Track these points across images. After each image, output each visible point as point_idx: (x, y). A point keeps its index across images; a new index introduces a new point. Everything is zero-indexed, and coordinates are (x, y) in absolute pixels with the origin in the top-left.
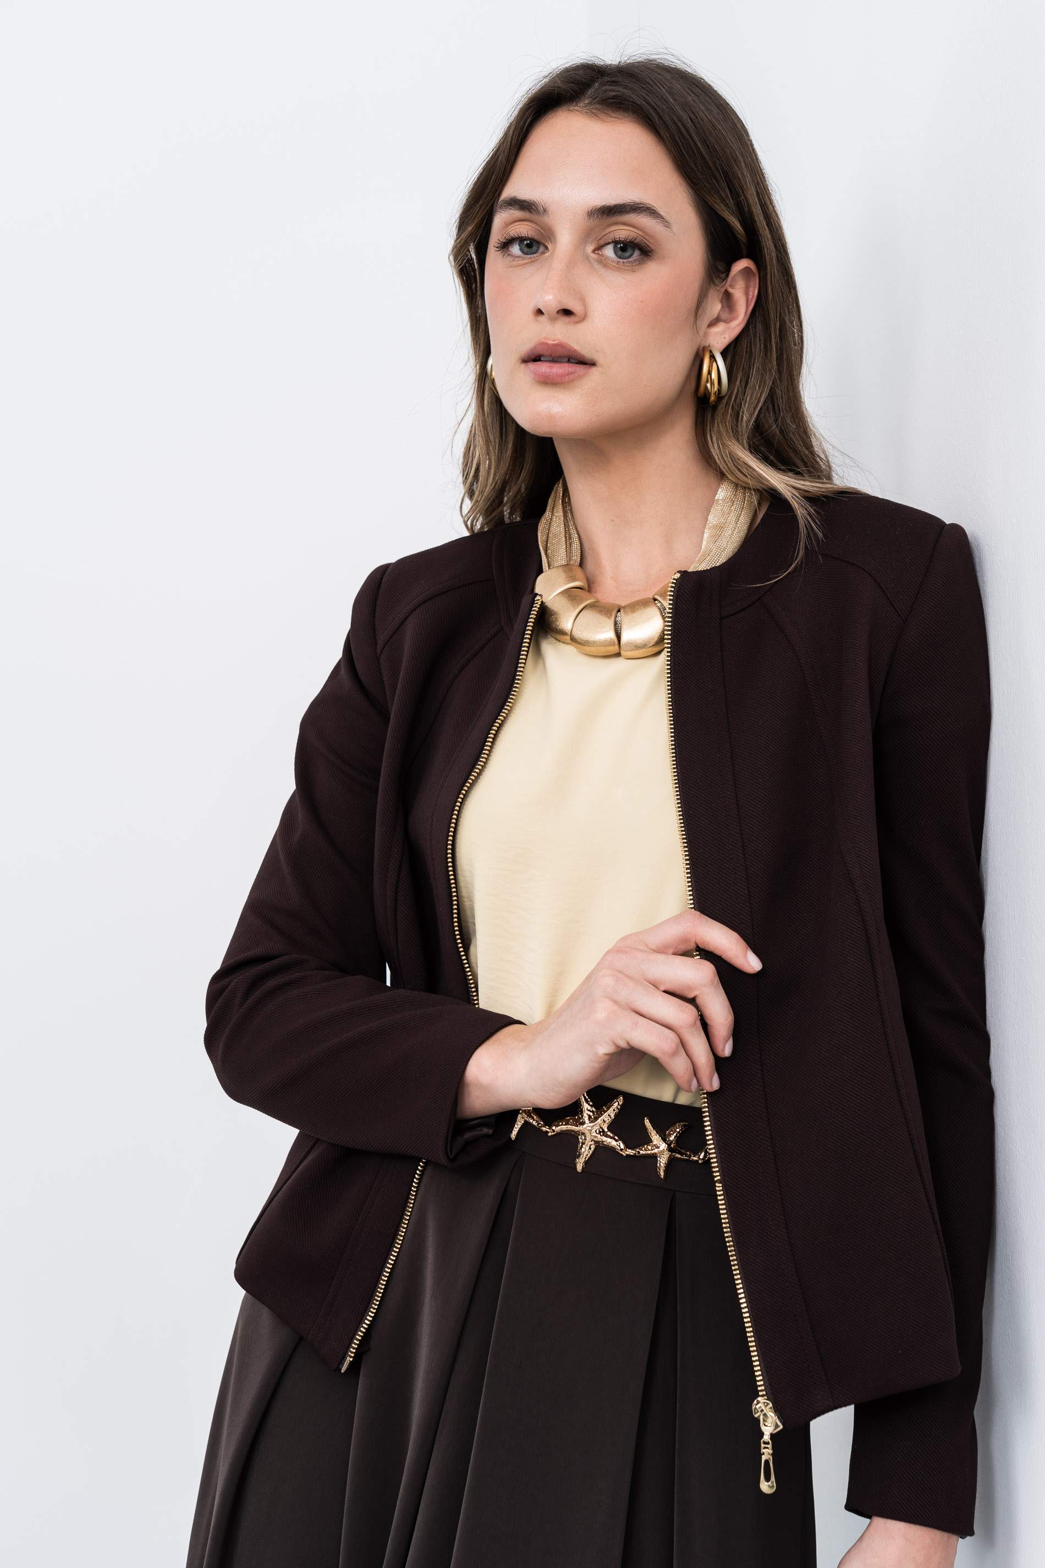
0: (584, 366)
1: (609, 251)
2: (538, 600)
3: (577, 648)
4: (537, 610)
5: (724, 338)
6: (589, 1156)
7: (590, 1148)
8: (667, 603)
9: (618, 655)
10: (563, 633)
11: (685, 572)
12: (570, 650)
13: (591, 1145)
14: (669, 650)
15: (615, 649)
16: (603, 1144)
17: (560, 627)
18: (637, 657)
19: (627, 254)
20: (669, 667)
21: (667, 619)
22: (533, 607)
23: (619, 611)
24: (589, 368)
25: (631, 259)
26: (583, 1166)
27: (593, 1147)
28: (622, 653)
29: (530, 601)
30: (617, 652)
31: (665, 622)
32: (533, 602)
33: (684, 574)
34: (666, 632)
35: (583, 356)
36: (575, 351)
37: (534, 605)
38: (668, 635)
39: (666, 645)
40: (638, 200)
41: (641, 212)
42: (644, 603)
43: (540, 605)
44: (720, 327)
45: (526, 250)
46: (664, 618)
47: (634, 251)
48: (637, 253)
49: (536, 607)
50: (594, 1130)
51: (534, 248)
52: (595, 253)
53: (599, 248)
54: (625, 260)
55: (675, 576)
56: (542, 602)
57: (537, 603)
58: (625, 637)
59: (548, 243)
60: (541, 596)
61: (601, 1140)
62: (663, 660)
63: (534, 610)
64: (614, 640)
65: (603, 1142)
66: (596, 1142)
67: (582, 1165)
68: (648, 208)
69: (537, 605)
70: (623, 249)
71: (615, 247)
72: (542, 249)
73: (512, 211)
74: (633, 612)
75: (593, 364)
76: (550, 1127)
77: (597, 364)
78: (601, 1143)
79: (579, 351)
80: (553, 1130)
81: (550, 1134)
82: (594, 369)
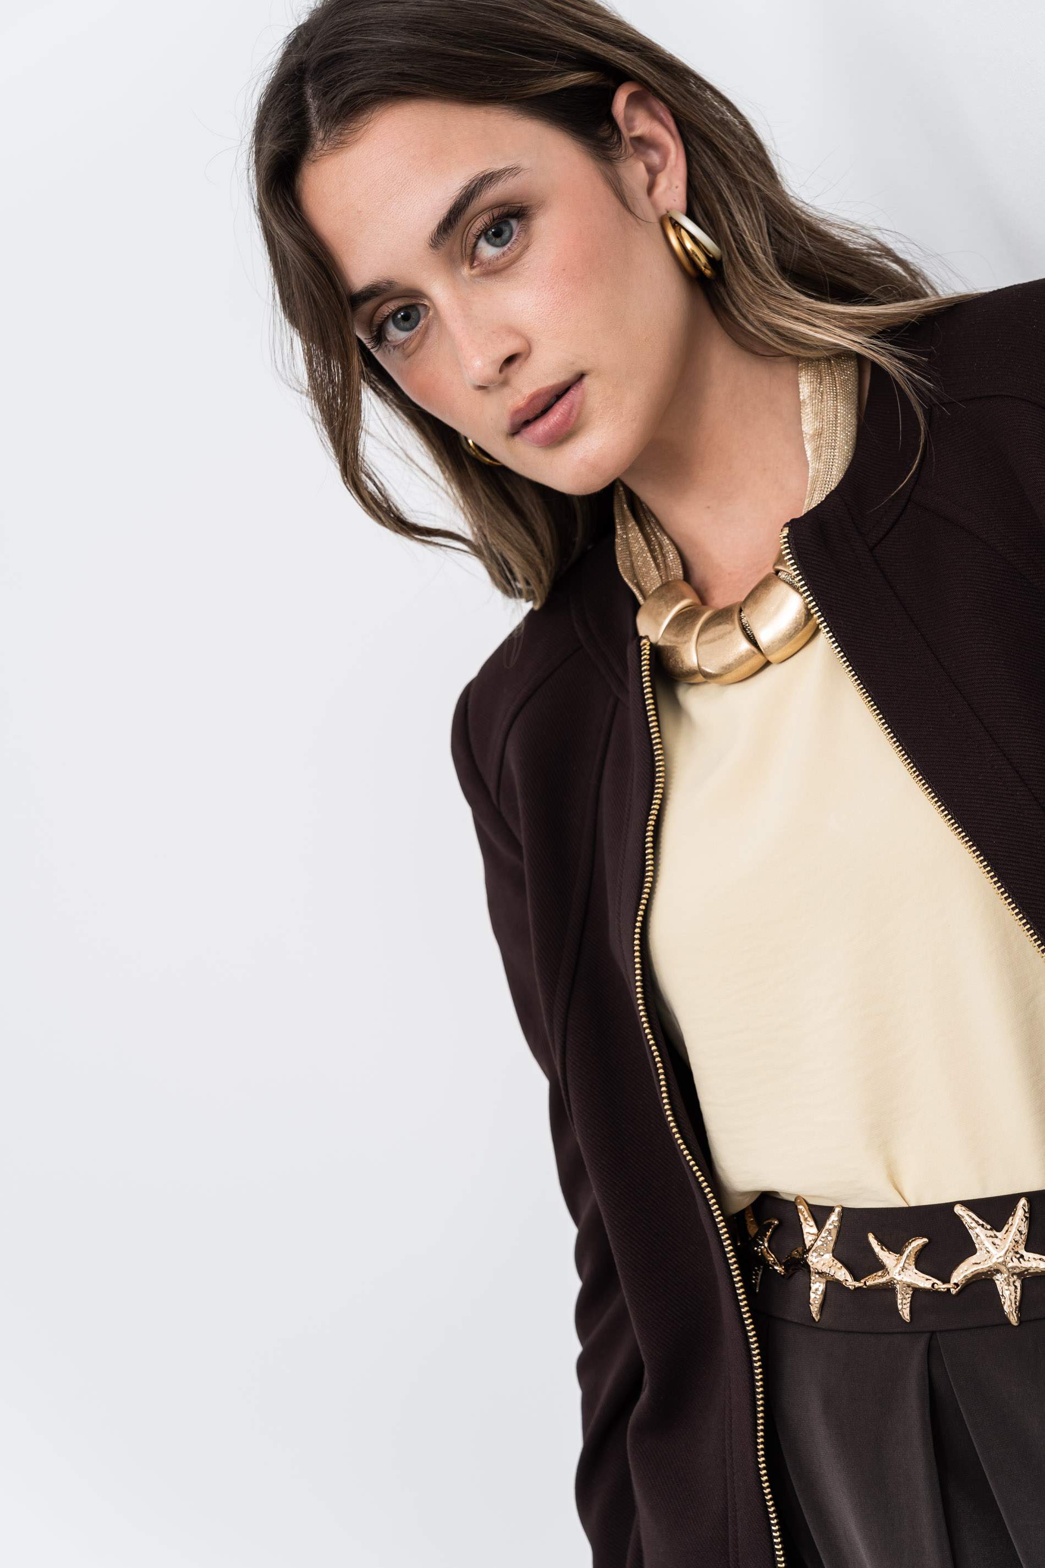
0: (575, 386)
1: (487, 251)
2: (645, 644)
3: (716, 683)
4: (648, 657)
5: (677, 187)
6: (1018, 1298)
7: (1016, 1287)
8: (790, 570)
9: (768, 663)
10: (692, 673)
11: (793, 521)
12: (710, 689)
13: (1014, 1282)
14: (825, 624)
15: (758, 660)
16: (1029, 1274)
17: (685, 669)
18: (790, 655)
19: (507, 234)
20: (836, 644)
21: (802, 590)
22: (641, 656)
23: (741, 611)
24: (582, 382)
25: (514, 238)
26: (1017, 1316)
27: (1018, 1284)
28: (770, 658)
29: (635, 651)
30: (764, 663)
31: (801, 594)
32: (639, 650)
33: (793, 525)
34: (810, 606)
35: (563, 382)
36: (550, 388)
37: (642, 653)
38: (814, 607)
39: (819, 621)
40: (466, 183)
41: (481, 189)
42: (764, 585)
43: (650, 650)
44: (663, 181)
45: (407, 325)
46: (797, 589)
47: (509, 224)
48: (514, 223)
49: (645, 654)
50: (1009, 1259)
51: (414, 314)
52: (475, 267)
53: (473, 257)
54: (509, 245)
55: (784, 532)
56: (651, 645)
57: (645, 649)
58: (764, 637)
59: (423, 301)
60: (646, 637)
61: (1023, 1269)
62: (824, 643)
63: (645, 659)
64: (751, 649)
65: (1027, 1270)
66: (1020, 1275)
67: (1015, 1315)
68: (483, 177)
69: (645, 651)
70: (498, 234)
71: (488, 241)
72: (421, 309)
74: (756, 602)
75: (581, 377)
76: (949, 1282)
77: (585, 373)
78: (1026, 1273)
79: (557, 382)
80: (955, 1284)
81: (954, 1291)
82: (587, 381)
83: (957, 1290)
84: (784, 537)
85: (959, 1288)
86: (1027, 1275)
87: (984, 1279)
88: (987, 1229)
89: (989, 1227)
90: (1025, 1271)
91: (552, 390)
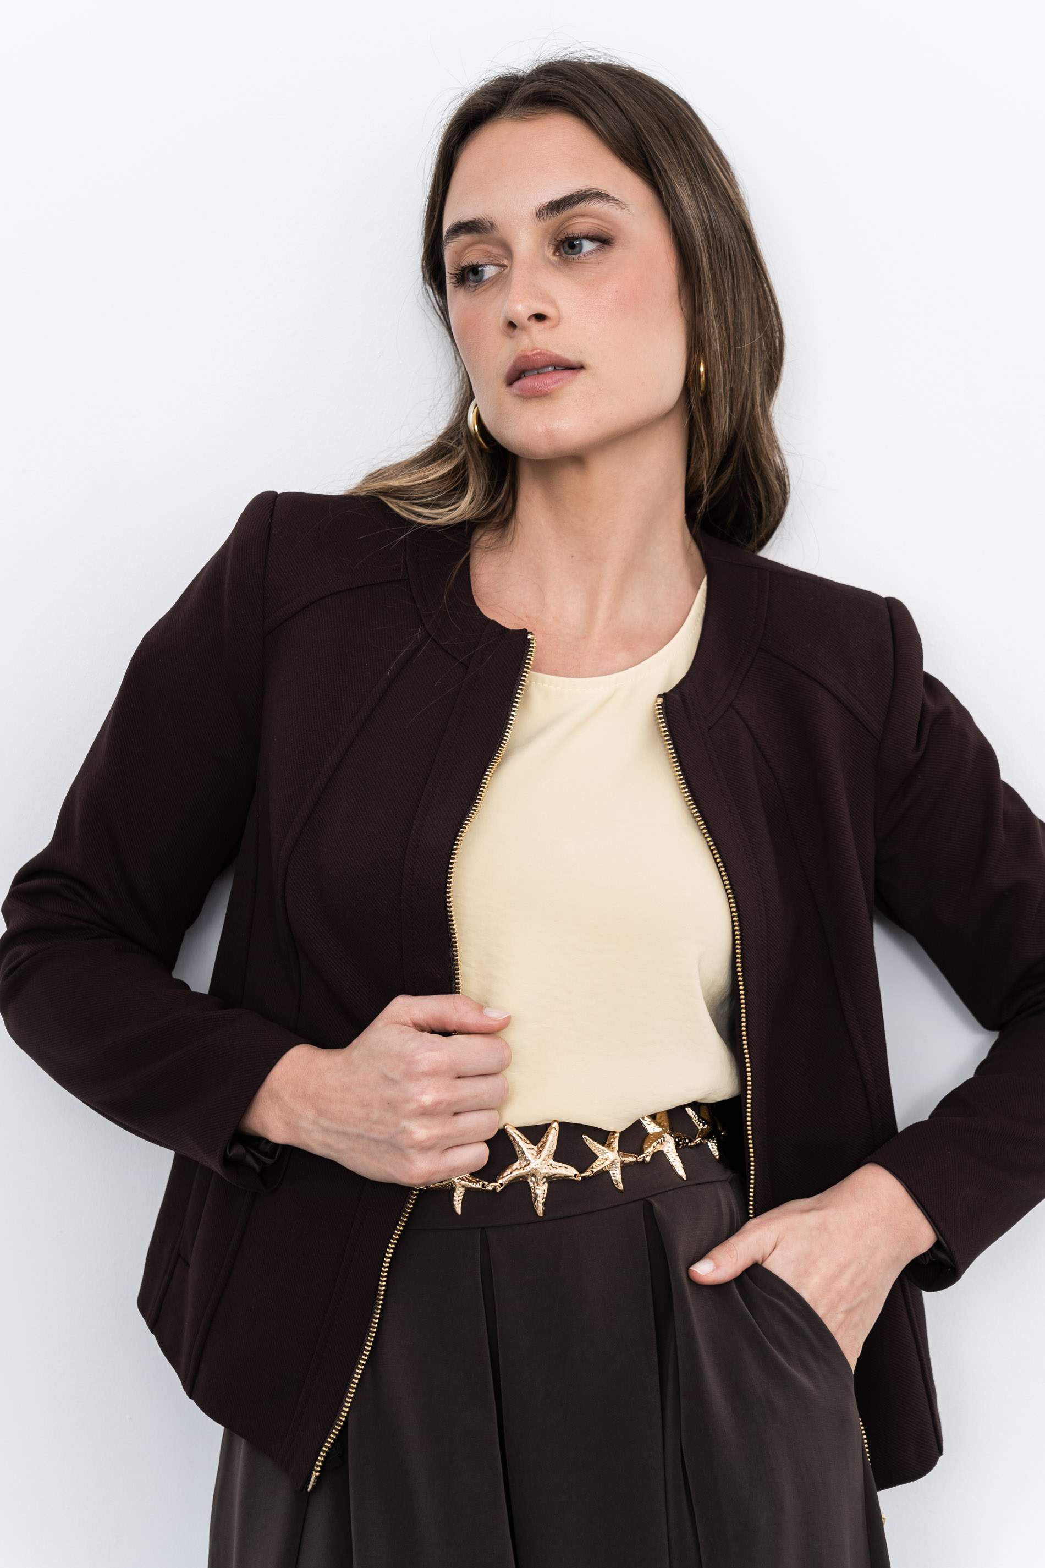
0: (572, 371)
7: (544, 1186)
13: (543, 1183)
16: (555, 1178)
24: (578, 372)
26: (544, 1209)
27: (546, 1184)
35: (568, 360)
36: (557, 356)
40: (585, 188)
41: (591, 199)
50: (541, 1167)
52: (556, 255)
65: (554, 1175)
66: (548, 1179)
67: (542, 1208)
68: (597, 193)
73: (460, 238)
75: (579, 367)
76: (496, 1182)
77: (585, 367)
78: (553, 1177)
79: (562, 355)
80: (500, 1184)
81: (499, 1189)
82: (582, 374)
83: (501, 1188)
84: (658, 705)
85: (503, 1187)
86: (553, 1178)
87: (522, 1181)
88: (527, 1143)
89: (528, 1142)
90: (552, 1176)
91: (556, 358)
